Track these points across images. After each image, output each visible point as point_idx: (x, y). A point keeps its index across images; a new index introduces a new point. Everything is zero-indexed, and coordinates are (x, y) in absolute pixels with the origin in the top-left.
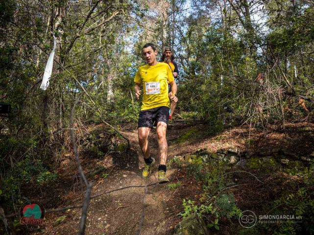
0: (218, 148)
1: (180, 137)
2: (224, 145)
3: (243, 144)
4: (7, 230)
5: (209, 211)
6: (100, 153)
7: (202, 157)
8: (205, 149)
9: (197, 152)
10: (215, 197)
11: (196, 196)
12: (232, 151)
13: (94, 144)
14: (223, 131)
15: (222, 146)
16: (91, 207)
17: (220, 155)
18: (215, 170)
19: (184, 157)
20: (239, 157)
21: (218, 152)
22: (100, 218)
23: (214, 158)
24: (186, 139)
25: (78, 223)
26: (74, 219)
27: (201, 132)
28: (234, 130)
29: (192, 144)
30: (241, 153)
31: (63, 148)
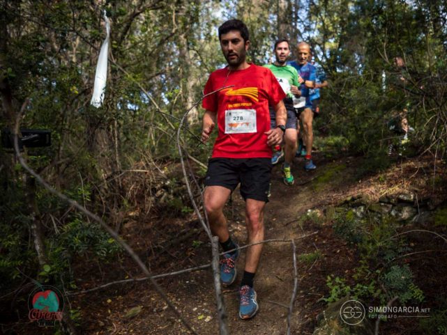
0: (381, 194)
1: (315, 179)
2: (391, 189)
3: (422, 188)
4: (61, 324)
5: (369, 294)
6: (185, 209)
7: (354, 210)
8: (359, 197)
9: (346, 202)
10: (378, 271)
11: (347, 271)
12: (405, 198)
13: (174, 194)
14: (388, 167)
15: (387, 191)
16: (180, 292)
17: (385, 206)
18: (377, 230)
19: (325, 212)
20: (416, 208)
21: (380, 202)
22: (196, 309)
23: (374, 211)
24: (326, 181)
25: (162, 315)
26: (155, 310)
27: (351, 170)
28: (408, 164)
29: (335, 190)
30: (419, 201)
31: (126, 202)
